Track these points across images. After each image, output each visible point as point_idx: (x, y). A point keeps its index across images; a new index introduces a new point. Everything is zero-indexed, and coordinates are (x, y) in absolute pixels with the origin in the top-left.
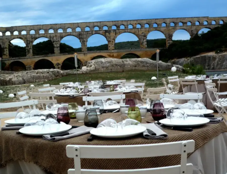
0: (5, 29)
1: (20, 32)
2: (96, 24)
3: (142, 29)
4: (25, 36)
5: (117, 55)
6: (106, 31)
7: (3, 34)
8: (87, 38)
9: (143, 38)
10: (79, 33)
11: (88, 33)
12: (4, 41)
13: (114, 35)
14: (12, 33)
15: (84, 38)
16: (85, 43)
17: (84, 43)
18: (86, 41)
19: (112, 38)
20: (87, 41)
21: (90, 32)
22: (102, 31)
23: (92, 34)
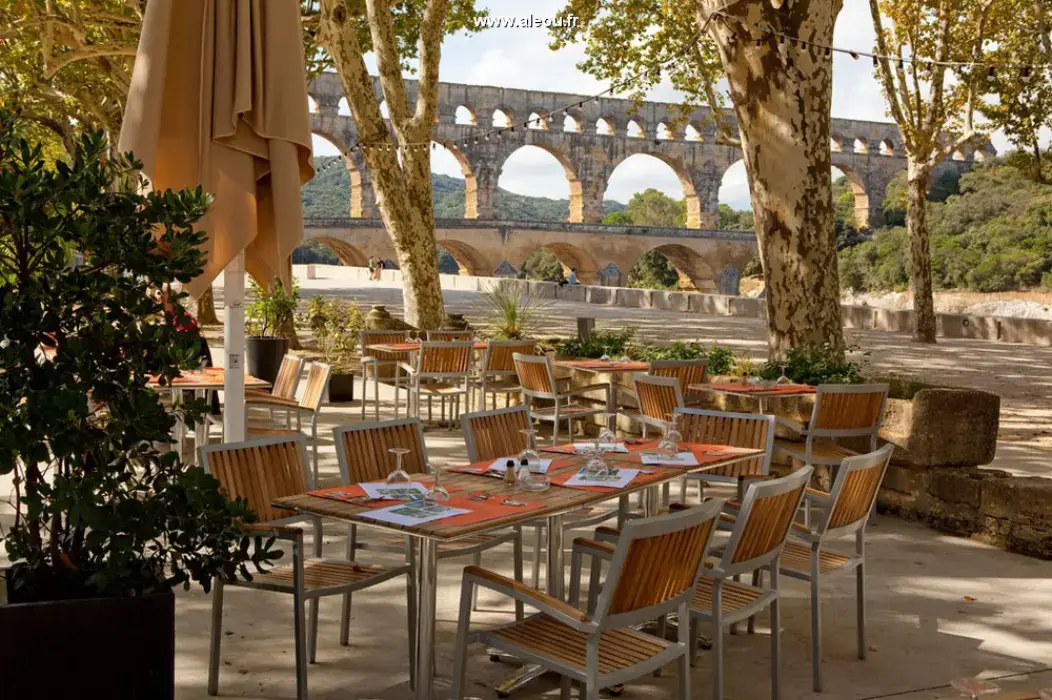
2: (538, 101)
3: (706, 146)
5: (628, 248)
6: (575, 139)
8: (500, 157)
9: (707, 183)
10: (468, 130)
11: (505, 139)
13: (605, 158)
15: (489, 159)
16: (491, 178)
17: (487, 178)
18: (495, 168)
19: (597, 169)
20: (499, 172)
21: (514, 134)
22: (561, 136)
23: (521, 143)
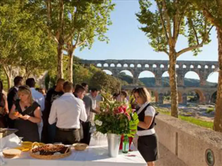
0: (117, 62)
1: (129, 65)
2: (192, 63)
4: (134, 68)
6: (200, 70)
7: (115, 66)
10: (178, 69)
12: (116, 71)
14: (122, 65)
21: (187, 69)
22: (197, 69)
23: (189, 70)
